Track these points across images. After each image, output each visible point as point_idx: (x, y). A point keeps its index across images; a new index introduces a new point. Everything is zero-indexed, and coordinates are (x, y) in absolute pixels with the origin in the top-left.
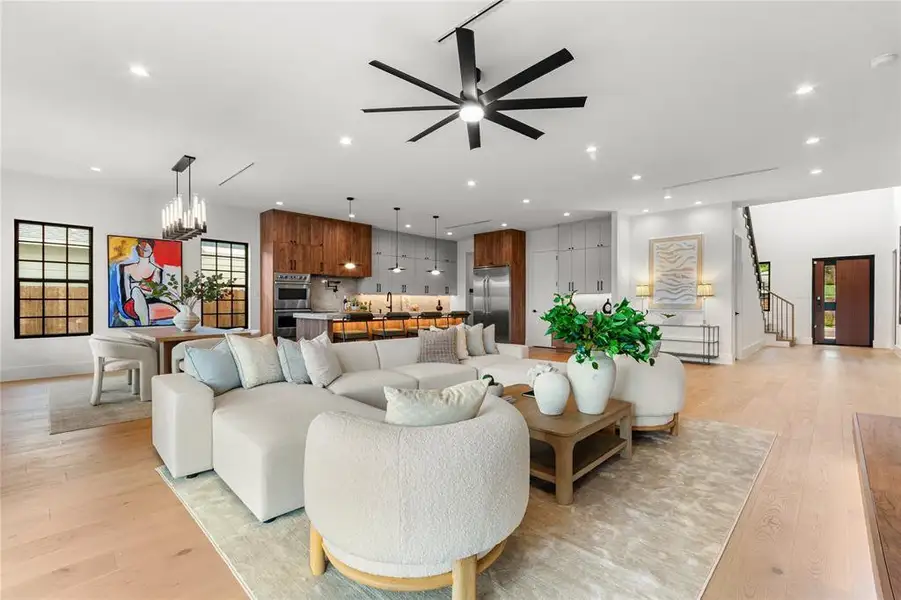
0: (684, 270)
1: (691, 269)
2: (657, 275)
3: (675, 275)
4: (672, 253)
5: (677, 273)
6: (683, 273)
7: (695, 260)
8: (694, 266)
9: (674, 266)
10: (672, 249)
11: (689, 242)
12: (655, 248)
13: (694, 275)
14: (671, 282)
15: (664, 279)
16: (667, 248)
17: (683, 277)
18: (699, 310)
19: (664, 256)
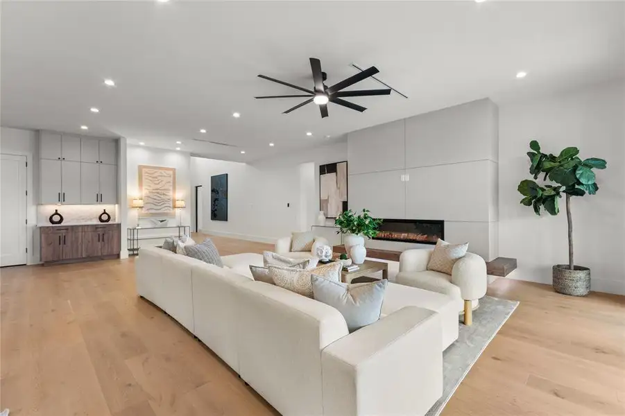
0: (164, 190)
1: (169, 190)
2: (145, 192)
3: (158, 193)
4: (156, 178)
5: (160, 191)
6: (162, 191)
7: (171, 184)
8: (171, 188)
9: (158, 186)
10: (156, 175)
11: (167, 172)
12: (143, 172)
13: (171, 193)
14: (155, 197)
15: (151, 195)
16: (153, 174)
17: (164, 194)
18: (173, 216)
19: (150, 178)
